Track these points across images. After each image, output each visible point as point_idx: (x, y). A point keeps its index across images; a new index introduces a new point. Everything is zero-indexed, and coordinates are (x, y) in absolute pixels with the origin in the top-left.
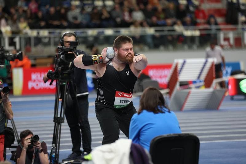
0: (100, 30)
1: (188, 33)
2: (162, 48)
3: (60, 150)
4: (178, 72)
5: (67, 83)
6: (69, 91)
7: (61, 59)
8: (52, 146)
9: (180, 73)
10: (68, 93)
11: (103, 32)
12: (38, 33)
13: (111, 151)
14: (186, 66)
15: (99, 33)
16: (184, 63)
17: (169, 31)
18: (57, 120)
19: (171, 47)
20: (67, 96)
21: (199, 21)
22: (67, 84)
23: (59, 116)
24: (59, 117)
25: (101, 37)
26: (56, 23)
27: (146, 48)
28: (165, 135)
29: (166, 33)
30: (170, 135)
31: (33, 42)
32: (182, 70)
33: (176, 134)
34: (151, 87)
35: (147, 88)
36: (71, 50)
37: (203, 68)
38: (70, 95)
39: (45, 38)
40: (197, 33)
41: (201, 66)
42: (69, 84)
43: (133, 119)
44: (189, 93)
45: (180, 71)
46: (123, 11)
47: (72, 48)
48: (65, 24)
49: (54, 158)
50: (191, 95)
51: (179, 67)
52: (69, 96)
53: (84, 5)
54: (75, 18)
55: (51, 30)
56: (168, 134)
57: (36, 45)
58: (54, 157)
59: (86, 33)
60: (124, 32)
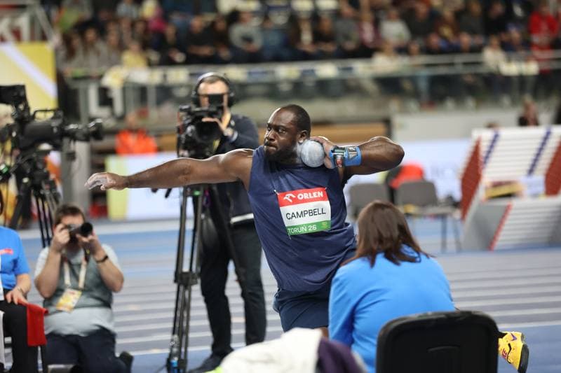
0: (307, 66)
1: (511, 68)
2: (450, 104)
3: (190, 349)
4: (482, 160)
5: (204, 192)
6: (208, 211)
7: (187, 136)
8: (172, 340)
9: (485, 162)
10: (206, 215)
11: (313, 71)
12: (165, 76)
13: (269, 361)
14: (500, 146)
15: (304, 73)
16: (495, 139)
17: (466, 64)
18: (181, 279)
19: (470, 102)
20: (205, 224)
21: (536, 39)
22: (204, 195)
23: (186, 269)
24: (186, 273)
25: (310, 82)
26: (206, 51)
27: (413, 105)
28: (414, 315)
29: (459, 69)
30: (426, 315)
31: (152, 96)
32: (490, 155)
33: (441, 314)
34: (378, 201)
35: (370, 204)
36: (211, 114)
37: (541, 149)
38: (210, 221)
39: (181, 86)
40: (532, 68)
41: (536, 144)
42: (207, 194)
43: (337, 280)
44: (507, 209)
45: (487, 157)
46: (358, 20)
47: (214, 109)
48: (225, 53)
49: (175, 368)
50: (512, 212)
51: (484, 148)
52: (207, 224)
53: (270, 8)
54: (248, 39)
55: (195, 69)
56: (421, 313)
57: (159, 102)
58: (175, 365)
59: (273, 72)
60: (361, 69)
